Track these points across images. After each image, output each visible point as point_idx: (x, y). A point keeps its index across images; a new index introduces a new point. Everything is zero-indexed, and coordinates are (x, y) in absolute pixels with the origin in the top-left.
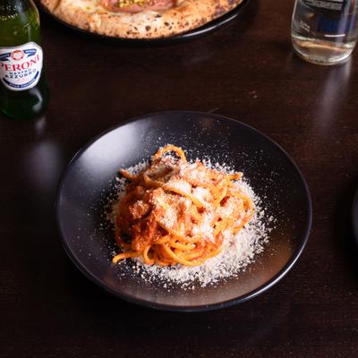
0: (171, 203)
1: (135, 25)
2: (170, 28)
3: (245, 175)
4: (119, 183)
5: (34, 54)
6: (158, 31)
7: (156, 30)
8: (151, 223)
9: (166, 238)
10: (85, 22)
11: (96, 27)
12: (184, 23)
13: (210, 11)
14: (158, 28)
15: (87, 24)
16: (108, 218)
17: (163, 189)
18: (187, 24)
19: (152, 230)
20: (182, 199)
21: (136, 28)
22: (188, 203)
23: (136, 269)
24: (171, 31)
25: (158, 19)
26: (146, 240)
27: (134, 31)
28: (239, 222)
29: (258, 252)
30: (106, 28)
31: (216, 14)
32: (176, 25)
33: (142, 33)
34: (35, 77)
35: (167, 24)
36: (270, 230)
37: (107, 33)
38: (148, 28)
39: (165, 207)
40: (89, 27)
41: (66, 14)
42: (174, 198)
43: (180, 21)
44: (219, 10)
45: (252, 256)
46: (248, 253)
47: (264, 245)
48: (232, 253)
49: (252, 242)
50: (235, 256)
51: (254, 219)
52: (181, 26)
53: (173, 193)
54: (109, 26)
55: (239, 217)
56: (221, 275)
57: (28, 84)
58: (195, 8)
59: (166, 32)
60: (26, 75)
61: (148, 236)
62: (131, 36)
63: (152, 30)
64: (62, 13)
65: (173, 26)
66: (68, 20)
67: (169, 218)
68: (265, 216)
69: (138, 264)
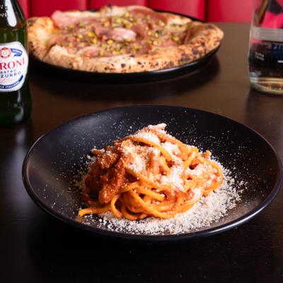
0: (139, 152)
1: (112, 62)
2: (143, 67)
3: (213, 154)
4: (90, 160)
5: (20, 55)
6: (132, 68)
7: (130, 68)
8: (120, 170)
9: (134, 185)
10: (69, 63)
11: (78, 66)
12: (154, 64)
13: (177, 57)
14: (132, 66)
15: (71, 64)
16: (76, 185)
17: (132, 140)
18: (157, 64)
19: (120, 176)
20: (150, 149)
21: (112, 65)
22: (156, 152)
23: (102, 222)
24: (143, 70)
25: (132, 58)
26: (113, 188)
27: (111, 67)
28: (210, 182)
29: (230, 208)
30: (87, 66)
31: (182, 60)
32: (147, 64)
33: (118, 69)
34: (20, 80)
35: (139, 63)
36: (241, 191)
37: (88, 70)
38: (123, 66)
39: (133, 156)
40: (72, 67)
41: (53, 59)
42: (142, 148)
43: (151, 61)
44: (184, 57)
45: (224, 211)
46: (219, 210)
47: (236, 202)
48: (203, 210)
49: (224, 202)
50: (207, 213)
51: (225, 185)
52: (152, 66)
53: (142, 144)
54: (90, 65)
55: (209, 178)
56: (192, 226)
57: (12, 86)
58: (164, 53)
59: (139, 69)
60: (11, 75)
61: (116, 183)
62: (108, 71)
63: (127, 68)
64: (50, 58)
65: (145, 65)
66: (55, 63)
67: (137, 164)
68: (236, 182)
69: (105, 219)
